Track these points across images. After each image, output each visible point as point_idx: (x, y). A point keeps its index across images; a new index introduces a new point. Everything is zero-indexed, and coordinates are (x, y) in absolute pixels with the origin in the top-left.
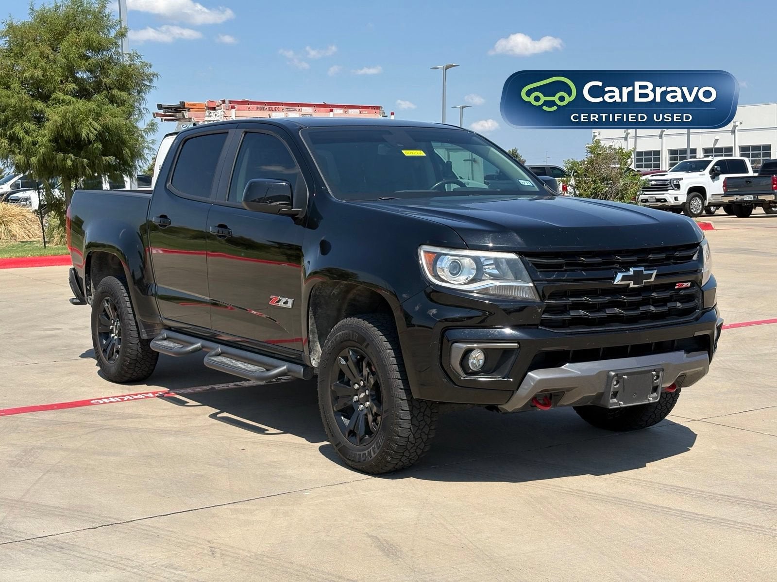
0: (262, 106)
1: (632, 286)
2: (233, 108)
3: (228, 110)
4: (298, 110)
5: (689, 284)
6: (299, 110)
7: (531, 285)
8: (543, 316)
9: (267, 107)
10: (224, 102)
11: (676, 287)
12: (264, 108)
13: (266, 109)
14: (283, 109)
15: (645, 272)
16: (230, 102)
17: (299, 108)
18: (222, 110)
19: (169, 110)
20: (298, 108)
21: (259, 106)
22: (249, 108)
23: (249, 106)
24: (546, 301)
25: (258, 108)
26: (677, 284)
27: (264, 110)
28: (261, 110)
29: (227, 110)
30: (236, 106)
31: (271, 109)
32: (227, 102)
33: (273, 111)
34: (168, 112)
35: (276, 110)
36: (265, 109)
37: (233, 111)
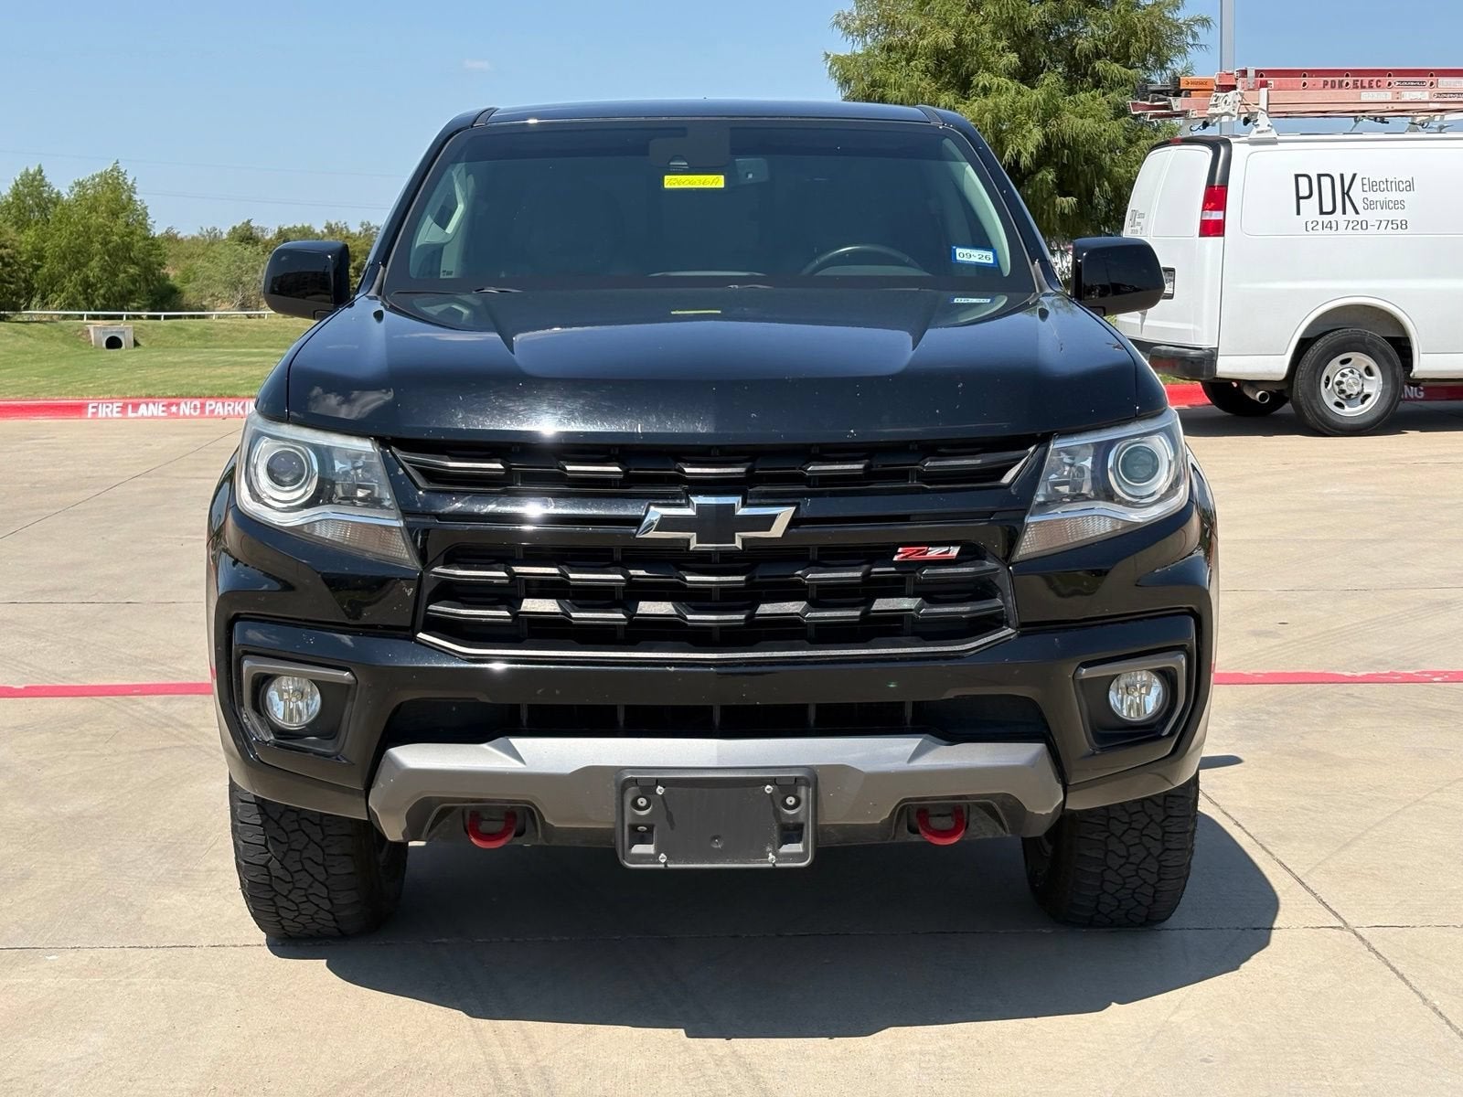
0: (1337, 79)
1: (694, 545)
2: (1264, 85)
3: (1253, 90)
4: (1429, 84)
5: (955, 551)
6: (1432, 84)
7: (400, 524)
8: (432, 607)
9: (1350, 80)
10: (1244, 73)
11: (896, 558)
12: (1341, 82)
13: (1347, 84)
14: (1390, 84)
15: (741, 511)
16: (1259, 73)
17: (1433, 79)
18: (1238, 90)
19: (1161, 96)
20: (1428, 80)
21: (1329, 79)
22: (1305, 84)
23: (1305, 80)
24: (437, 569)
25: (1326, 83)
26: (900, 550)
27: (1340, 86)
28: (1333, 87)
29: (1249, 90)
30: (1271, 81)
31: (1359, 84)
32: (1251, 73)
33: (1363, 87)
34: (1159, 100)
35: (1371, 87)
36: (1344, 84)
37: (1264, 90)
